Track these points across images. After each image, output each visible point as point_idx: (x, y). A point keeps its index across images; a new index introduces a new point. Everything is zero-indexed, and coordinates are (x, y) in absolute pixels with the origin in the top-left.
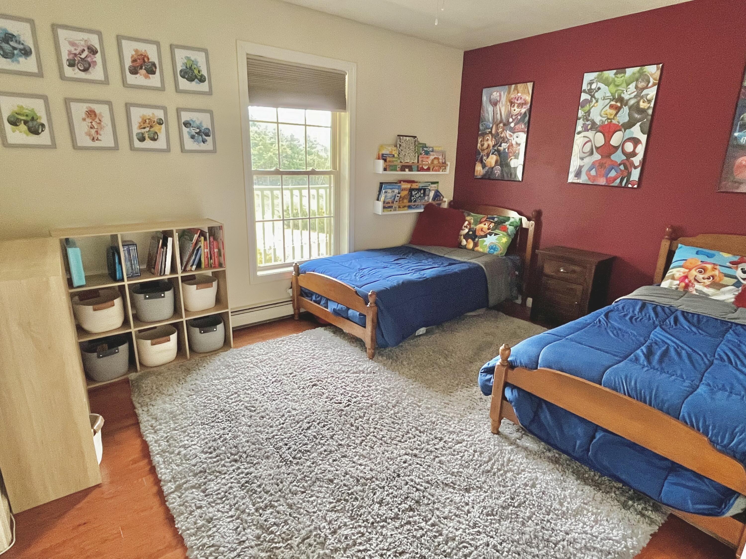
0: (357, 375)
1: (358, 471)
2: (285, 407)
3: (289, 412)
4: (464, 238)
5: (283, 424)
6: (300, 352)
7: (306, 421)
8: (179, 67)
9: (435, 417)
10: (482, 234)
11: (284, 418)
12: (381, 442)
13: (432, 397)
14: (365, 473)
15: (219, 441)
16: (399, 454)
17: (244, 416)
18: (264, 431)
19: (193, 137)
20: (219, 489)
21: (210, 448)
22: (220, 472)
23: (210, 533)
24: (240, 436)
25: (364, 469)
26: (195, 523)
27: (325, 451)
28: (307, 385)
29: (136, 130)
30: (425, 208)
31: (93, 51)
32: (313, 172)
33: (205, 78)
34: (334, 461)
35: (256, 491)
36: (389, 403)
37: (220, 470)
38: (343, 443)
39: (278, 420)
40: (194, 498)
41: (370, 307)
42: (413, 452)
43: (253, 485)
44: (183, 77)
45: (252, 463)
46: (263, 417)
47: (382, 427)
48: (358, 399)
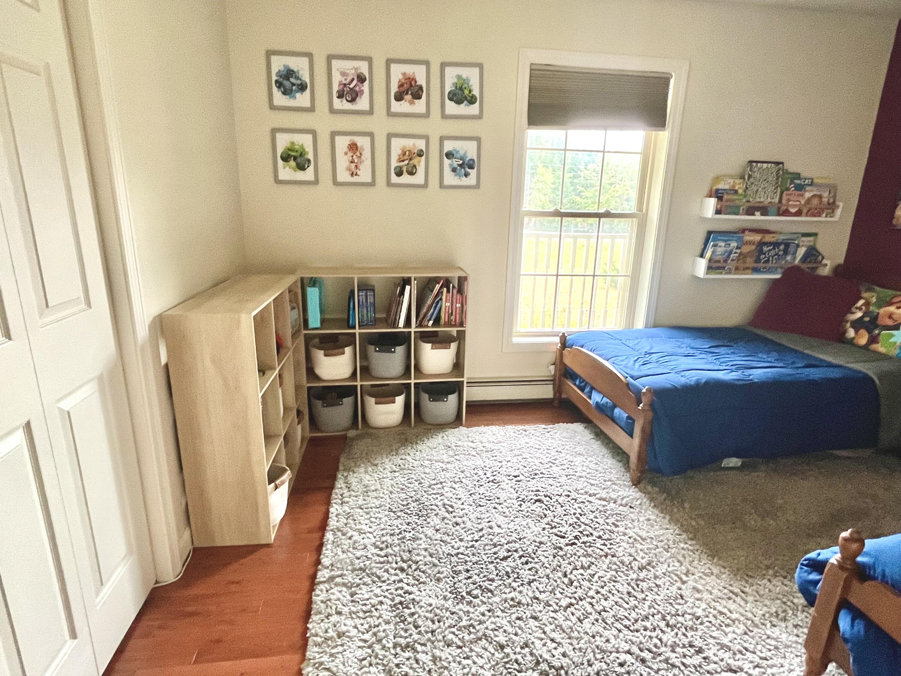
0: (605, 503)
1: (545, 649)
2: (489, 519)
3: (491, 528)
4: (853, 326)
5: (477, 541)
6: (540, 451)
7: (506, 547)
8: (448, 88)
9: (704, 610)
10: (890, 323)
11: (481, 534)
12: (598, 617)
13: (712, 574)
14: (554, 656)
15: (395, 538)
16: (617, 649)
17: (436, 515)
18: (450, 543)
19: (454, 170)
20: (368, 600)
21: (383, 543)
22: (379, 578)
23: (334, 651)
24: (421, 539)
25: (555, 649)
26: (326, 632)
27: (512, 599)
28: (530, 498)
29: (394, 163)
30: (784, 274)
31: (361, 79)
32: (607, 215)
33: (476, 98)
34: (519, 618)
35: (406, 620)
36: (635, 559)
37: (380, 575)
38: (542, 597)
39: (473, 534)
40: (338, 599)
41: (643, 410)
42: (642, 654)
43: (405, 610)
44: (451, 99)
45: (418, 580)
46: (457, 524)
47: (609, 595)
48: (590, 539)
